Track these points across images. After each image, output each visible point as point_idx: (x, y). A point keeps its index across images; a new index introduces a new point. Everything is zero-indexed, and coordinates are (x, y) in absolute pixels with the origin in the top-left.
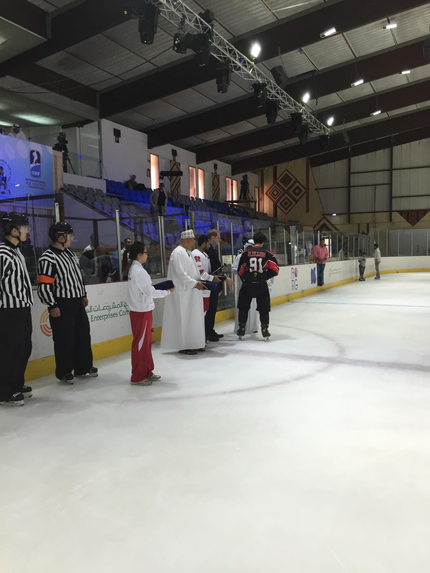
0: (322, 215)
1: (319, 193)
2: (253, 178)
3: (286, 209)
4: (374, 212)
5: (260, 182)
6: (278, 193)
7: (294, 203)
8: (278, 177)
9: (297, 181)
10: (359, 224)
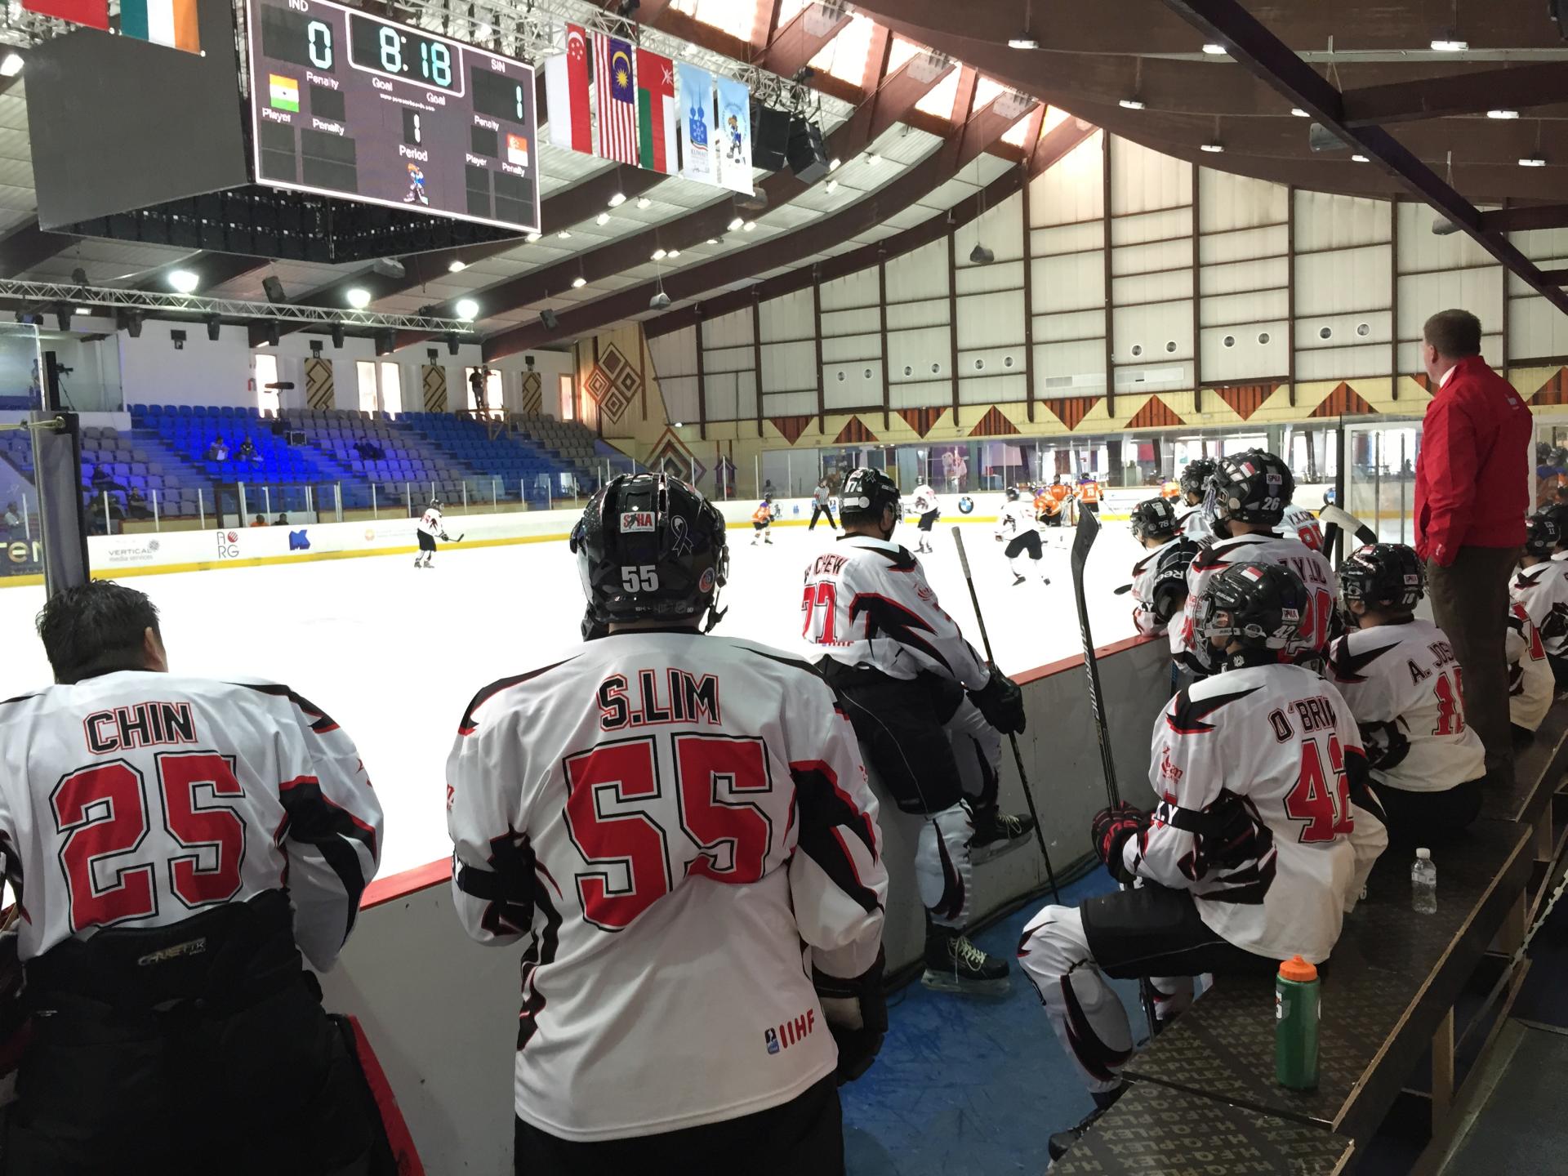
0: (666, 425)
3: (614, 414)
4: (738, 420)
5: (576, 366)
6: (601, 385)
7: (625, 403)
8: (599, 357)
9: (627, 363)
10: (718, 442)
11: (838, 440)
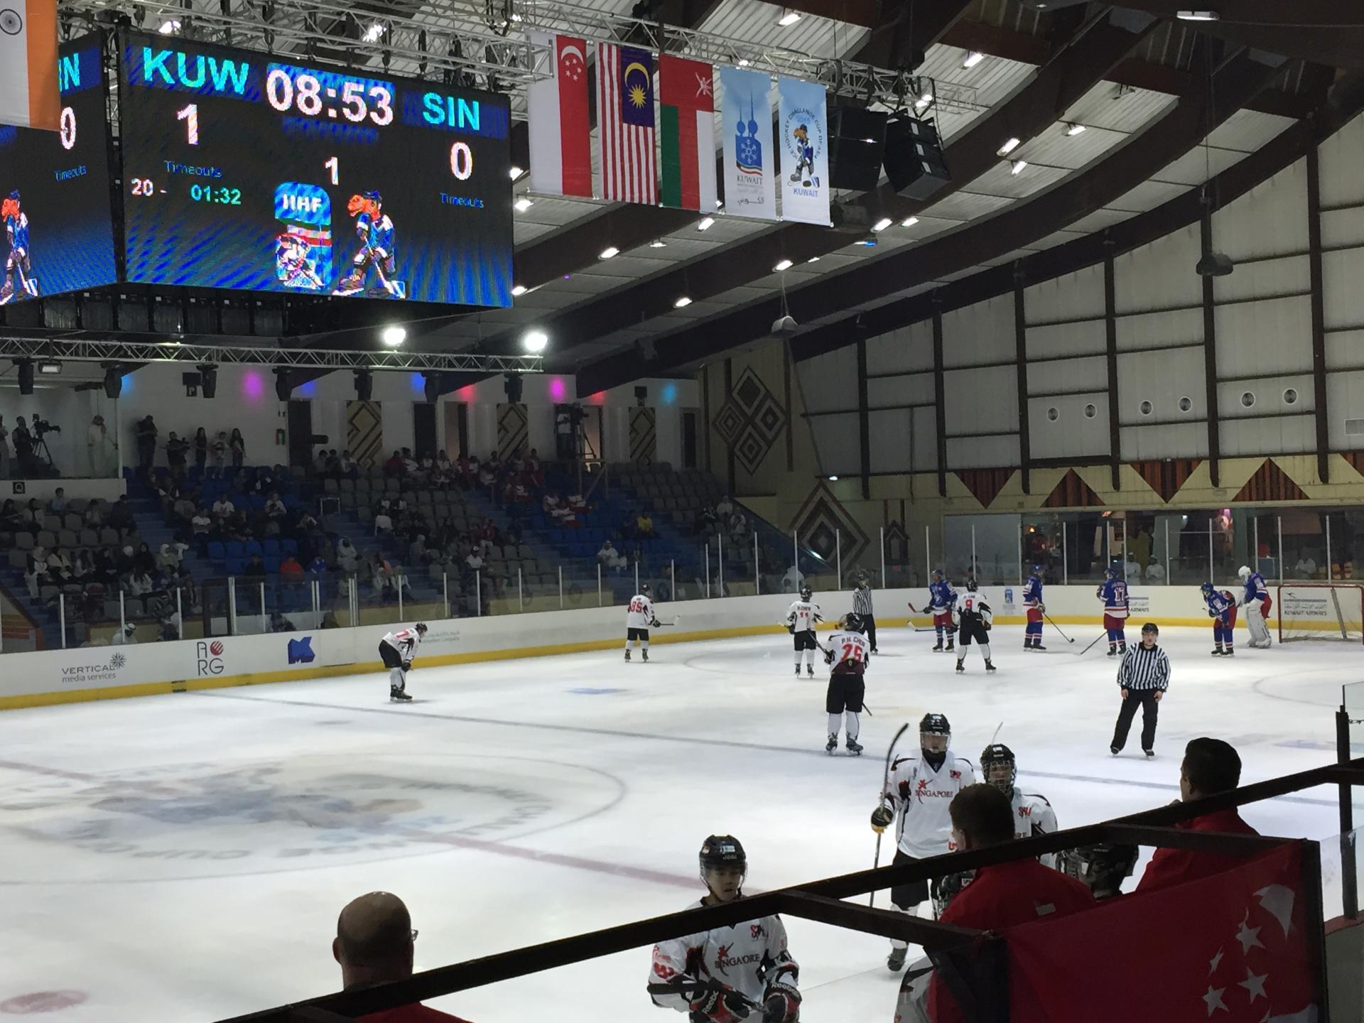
0: (817, 477)
3: (751, 462)
4: (912, 472)
5: (703, 397)
6: (735, 422)
7: (765, 447)
8: (733, 384)
9: (768, 394)
10: (886, 502)
11: (1048, 503)
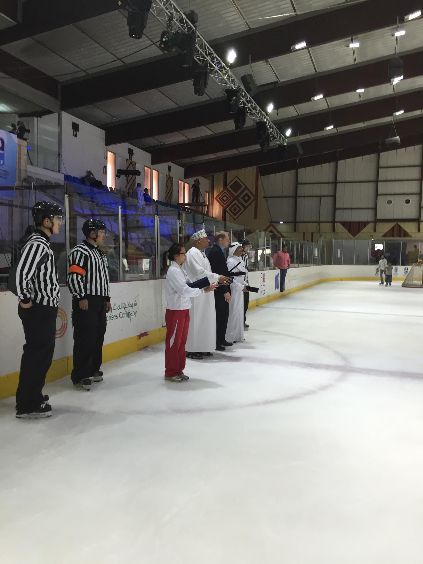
0: (270, 222)
1: (267, 201)
2: (204, 183)
3: (235, 215)
4: (319, 222)
5: (211, 188)
6: (227, 198)
7: (243, 209)
8: (228, 183)
9: (246, 188)
10: (304, 233)
11: (384, 236)
